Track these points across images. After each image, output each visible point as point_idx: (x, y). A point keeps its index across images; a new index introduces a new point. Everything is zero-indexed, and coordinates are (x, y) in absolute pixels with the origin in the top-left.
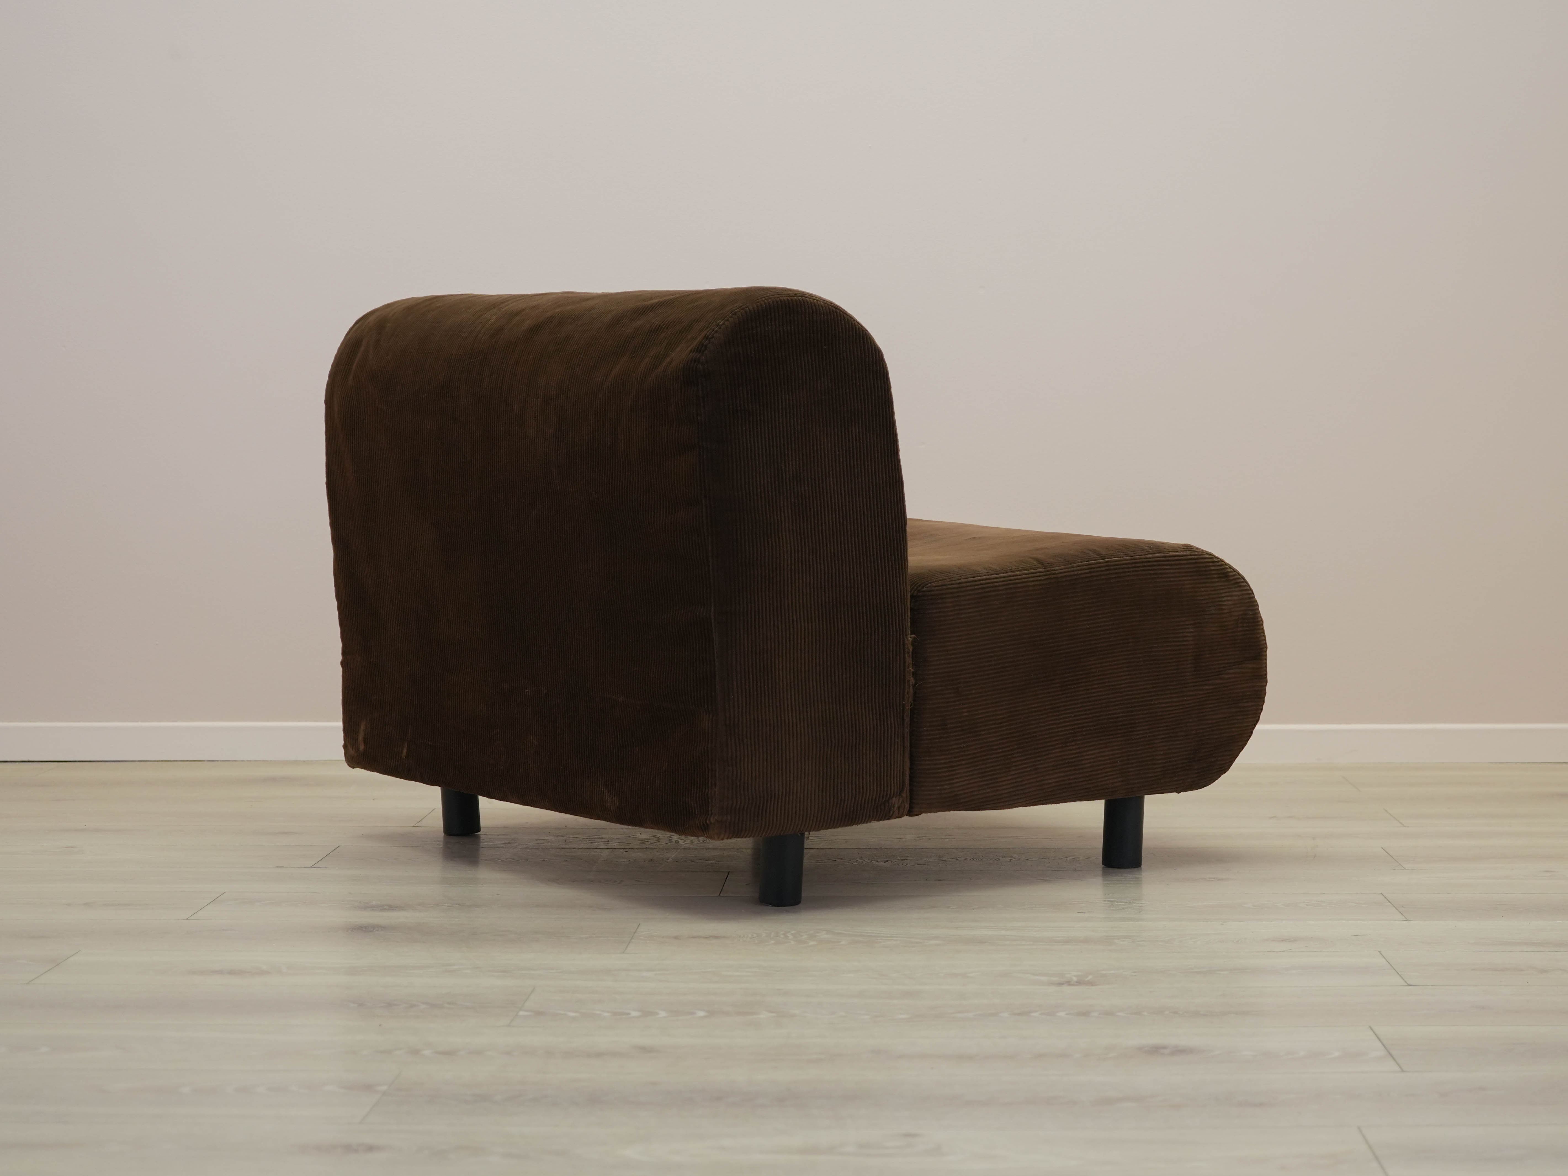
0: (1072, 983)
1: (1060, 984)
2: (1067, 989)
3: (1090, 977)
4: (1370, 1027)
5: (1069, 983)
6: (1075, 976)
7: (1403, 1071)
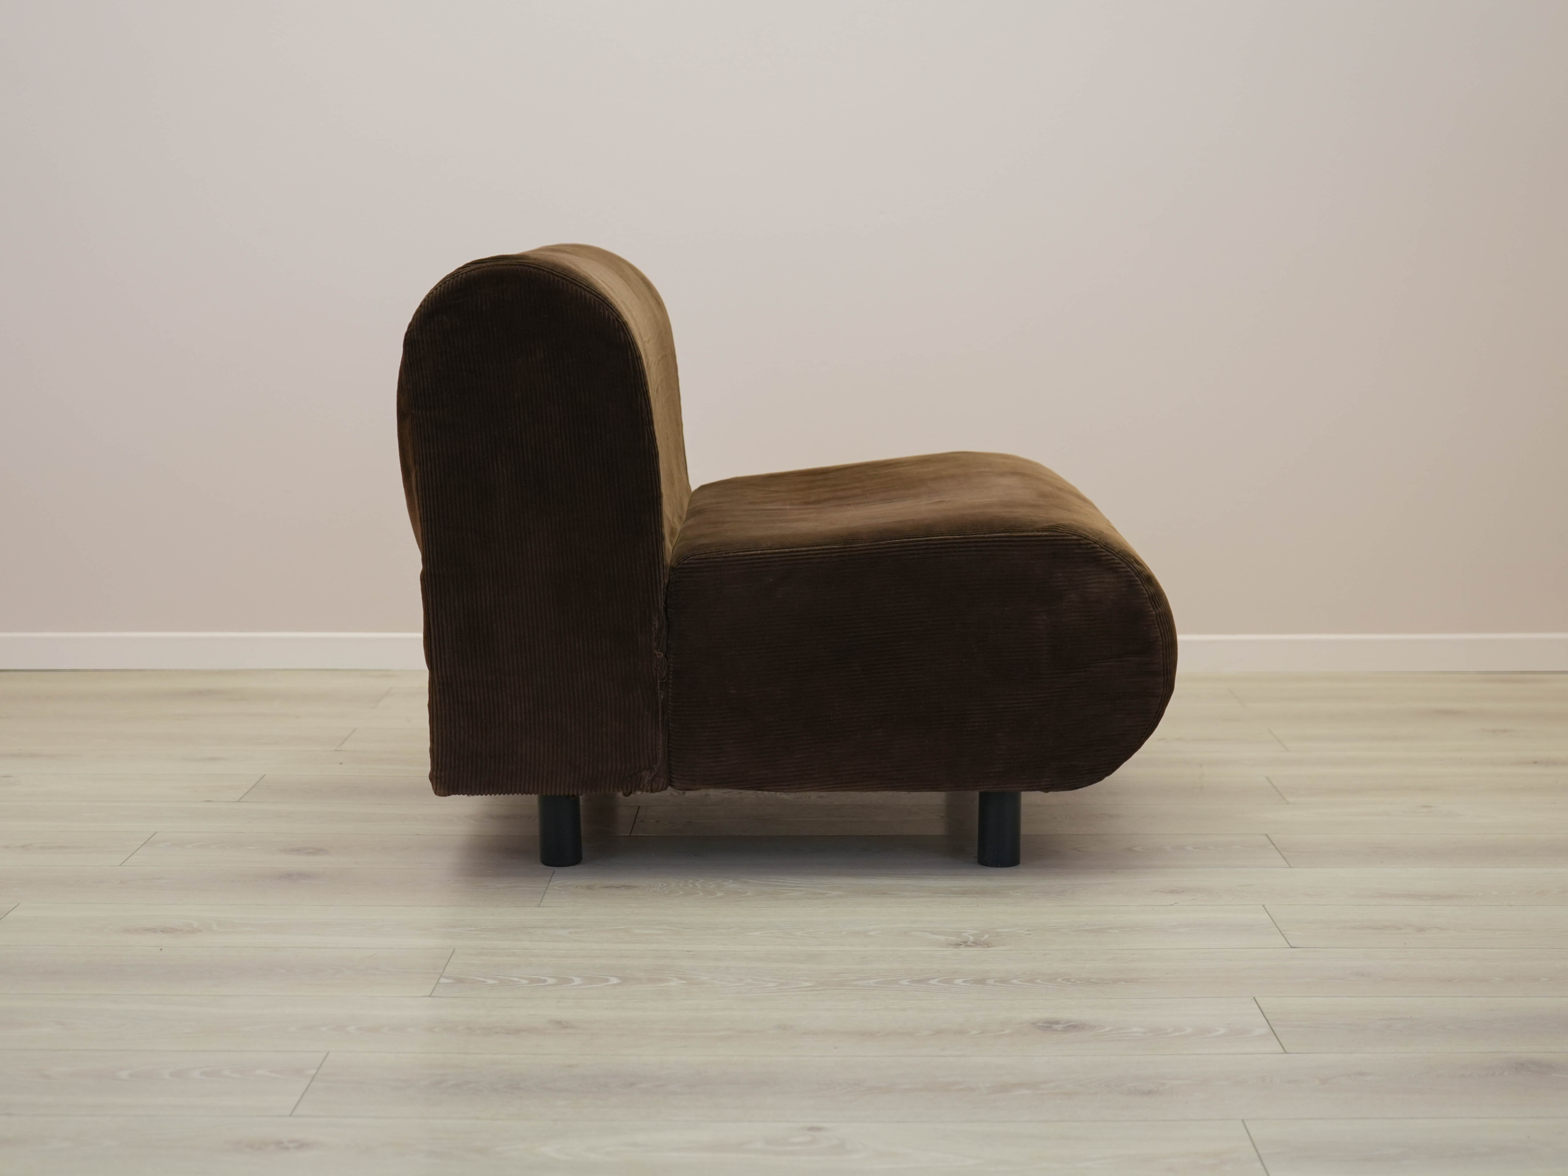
0: (969, 944)
1: (958, 945)
2: (965, 951)
3: (986, 936)
4: (1254, 998)
5: (965, 943)
6: (972, 935)
7: (1286, 1052)
